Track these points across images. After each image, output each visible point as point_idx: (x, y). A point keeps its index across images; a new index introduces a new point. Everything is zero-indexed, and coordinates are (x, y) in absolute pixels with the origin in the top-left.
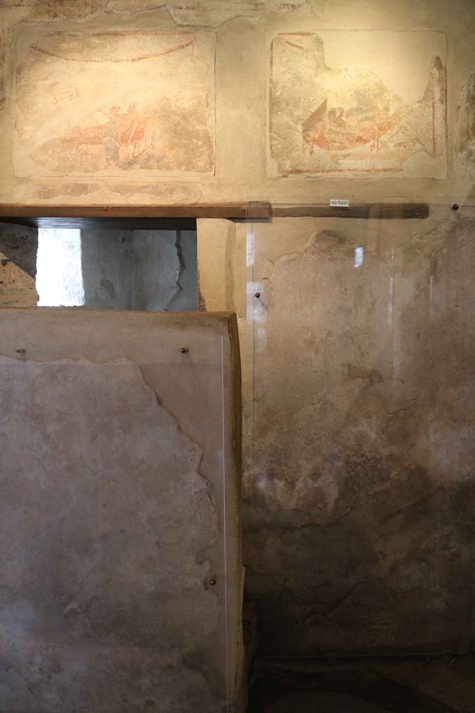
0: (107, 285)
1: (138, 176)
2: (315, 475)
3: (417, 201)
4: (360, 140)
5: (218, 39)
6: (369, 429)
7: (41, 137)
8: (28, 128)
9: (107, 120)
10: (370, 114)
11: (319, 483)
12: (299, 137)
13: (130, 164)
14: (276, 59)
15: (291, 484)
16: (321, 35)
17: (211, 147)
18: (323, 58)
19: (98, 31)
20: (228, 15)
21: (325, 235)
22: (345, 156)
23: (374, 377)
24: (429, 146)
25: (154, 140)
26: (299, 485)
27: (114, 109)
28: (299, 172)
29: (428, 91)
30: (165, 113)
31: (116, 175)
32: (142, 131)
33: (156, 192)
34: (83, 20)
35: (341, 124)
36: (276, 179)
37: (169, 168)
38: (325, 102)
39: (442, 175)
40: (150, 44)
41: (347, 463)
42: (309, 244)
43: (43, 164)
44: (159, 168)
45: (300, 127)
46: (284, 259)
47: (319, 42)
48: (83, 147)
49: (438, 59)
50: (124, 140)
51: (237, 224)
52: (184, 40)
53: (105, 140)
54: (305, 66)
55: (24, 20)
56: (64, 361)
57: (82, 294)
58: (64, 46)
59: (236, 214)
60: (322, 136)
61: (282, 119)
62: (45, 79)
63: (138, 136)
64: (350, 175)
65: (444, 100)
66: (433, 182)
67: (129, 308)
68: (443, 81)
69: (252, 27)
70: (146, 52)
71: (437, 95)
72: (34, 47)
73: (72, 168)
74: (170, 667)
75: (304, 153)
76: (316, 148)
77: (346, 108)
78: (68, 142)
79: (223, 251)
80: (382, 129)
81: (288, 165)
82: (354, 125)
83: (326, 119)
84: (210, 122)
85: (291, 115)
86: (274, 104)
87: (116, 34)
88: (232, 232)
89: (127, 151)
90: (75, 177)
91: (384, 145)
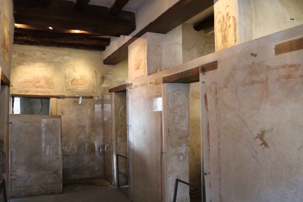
0: (25, 109)
1: (39, 89)
2: (73, 145)
3: (91, 96)
4: (81, 85)
5: (55, 65)
6: (82, 136)
7: (19, 80)
8: (16, 79)
9: (33, 79)
10: (83, 80)
11: (74, 147)
12: (70, 83)
13: (37, 87)
14: (66, 69)
15: (68, 147)
16: (75, 65)
17: (53, 85)
18: (75, 69)
19: (31, 61)
20: (57, 60)
21: (74, 101)
22: (78, 87)
23: (83, 127)
24: (93, 86)
25: (42, 83)
26: (70, 147)
27: (35, 76)
28: (70, 90)
29: (93, 77)
30: (45, 78)
31: (35, 89)
32: (40, 81)
33: (43, 92)
34: (28, 59)
35: (78, 82)
36: (66, 91)
37: (45, 88)
38: (75, 78)
39: (95, 91)
40: (42, 65)
41: (79, 143)
42: (72, 103)
43: (19, 86)
44: (43, 88)
45: (70, 82)
46: (67, 105)
47: (74, 66)
48: (28, 83)
49: (95, 71)
50: (36, 82)
51: (58, 99)
52: (49, 64)
53: (32, 82)
54: (71, 71)
55: (16, 57)
56: (33, 123)
57: (20, 111)
58: (24, 63)
59: (58, 97)
60: (74, 84)
61: (67, 80)
62: (20, 69)
63: (39, 82)
64: (79, 91)
65: (96, 78)
66: (94, 92)
67: (29, 114)
68: (96, 75)
69: (62, 63)
70: (41, 66)
71: (95, 77)
72: (18, 63)
73: (25, 87)
74: (51, 174)
75: (71, 86)
76: (73, 86)
77: (79, 79)
78: (24, 82)
79: (56, 104)
80: (85, 83)
81: (68, 89)
82: (80, 82)
83: (75, 81)
84: (53, 80)
85: (69, 79)
86: (66, 77)
87: (35, 62)
88: (57, 101)
89: (37, 85)
90: (25, 89)
91: (85, 85)
